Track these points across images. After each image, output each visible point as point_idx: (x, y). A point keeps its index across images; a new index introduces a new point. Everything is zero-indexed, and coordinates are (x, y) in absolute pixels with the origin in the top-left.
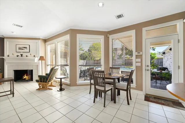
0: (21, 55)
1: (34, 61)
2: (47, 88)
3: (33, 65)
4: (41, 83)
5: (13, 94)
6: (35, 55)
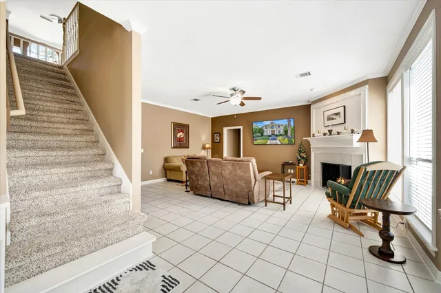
0: (329, 131)
1: (352, 144)
2: (346, 222)
3: (352, 153)
4: (334, 203)
5: (284, 204)
6: (355, 129)
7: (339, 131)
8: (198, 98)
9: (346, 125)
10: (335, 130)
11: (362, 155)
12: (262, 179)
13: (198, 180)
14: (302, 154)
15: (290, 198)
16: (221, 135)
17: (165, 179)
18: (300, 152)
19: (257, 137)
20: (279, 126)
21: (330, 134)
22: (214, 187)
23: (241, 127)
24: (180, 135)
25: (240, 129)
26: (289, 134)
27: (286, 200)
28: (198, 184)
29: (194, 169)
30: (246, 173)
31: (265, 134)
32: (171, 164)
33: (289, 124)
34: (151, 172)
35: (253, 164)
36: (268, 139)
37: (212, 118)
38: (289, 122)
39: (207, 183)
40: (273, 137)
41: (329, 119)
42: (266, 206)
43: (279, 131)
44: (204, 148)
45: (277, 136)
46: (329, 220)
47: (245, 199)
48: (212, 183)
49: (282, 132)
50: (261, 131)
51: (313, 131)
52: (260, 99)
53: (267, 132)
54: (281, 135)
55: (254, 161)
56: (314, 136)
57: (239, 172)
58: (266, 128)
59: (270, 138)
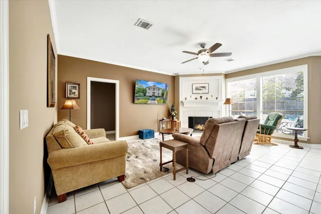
0: (201, 97)
19: (140, 96)
20: (159, 90)
21: (201, 99)
23: (116, 82)
26: (164, 96)
31: (147, 94)
33: (166, 89)
36: (149, 99)
38: (166, 87)
40: (153, 98)
41: (197, 89)
43: (159, 93)
45: (156, 97)
49: (160, 94)
50: (144, 92)
53: (149, 93)
54: (159, 97)
58: (149, 89)
59: (151, 98)
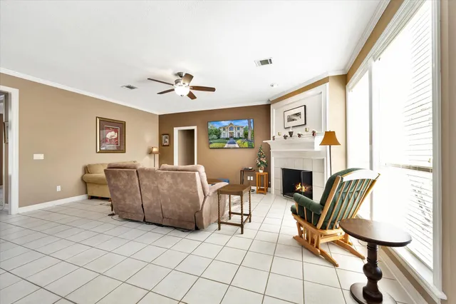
0: (290, 133)
1: (314, 148)
2: (317, 247)
3: (312, 158)
4: (302, 222)
5: (242, 226)
6: (317, 132)
7: (300, 133)
8: (132, 85)
9: (307, 126)
10: (296, 131)
11: (323, 160)
12: (214, 193)
13: (124, 199)
14: (261, 159)
15: (249, 215)
16: (171, 137)
17: (84, 197)
18: (260, 156)
19: (213, 139)
20: (238, 128)
21: (291, 136)
22: (148, 207)
23: (195, 128)
24: (111, 135)
25: (193, 130)
26: (249, 137)
27: (245, 217)
28: (125, 204)
29: (118, 183)
30: (191, 187)
31: (222, 136)
32: (93, 175)
33: (250, 126)
34: (59, 188)
35: (201, 174)
36: (226, 143)
37: (160, 116)
38: (249, 123)
39: (138, 204)
40: (232, 140)
41: (290, 120)
42: (219, 229)
43: (239, 134)
44: (150, 152)
45: (235, 139)
46: (295, 243)
47: (190, 223)
48: (145, 203)
49: (242, 134)
50: (218, 133)
51: (273, 133)
52: (213, 90)
53: (225, 134)
54: (240, 138)
55: (202, 169)
56: (274, 139)
57: (181, 186)
58: (224, 130)
59: (228, 141)
